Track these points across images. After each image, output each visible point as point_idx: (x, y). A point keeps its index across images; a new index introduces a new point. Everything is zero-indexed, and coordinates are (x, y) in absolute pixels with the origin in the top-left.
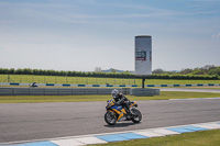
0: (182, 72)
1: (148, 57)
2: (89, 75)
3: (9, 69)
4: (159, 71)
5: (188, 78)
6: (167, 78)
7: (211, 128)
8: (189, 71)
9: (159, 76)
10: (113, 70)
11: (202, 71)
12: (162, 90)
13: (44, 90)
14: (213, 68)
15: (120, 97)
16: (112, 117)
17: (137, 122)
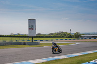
0: (49, 35)
1: (34, 28)
2: (8, 36)
4: (39, 34)
5: (52, 37)
6: (42, 37)
7: (62, 58)
8: (52, 34)
9: (39, 36)
10: (19, 34)
11: (58, 34)
12: (41, 42)
14: (62, 32)
17: (61, 52)
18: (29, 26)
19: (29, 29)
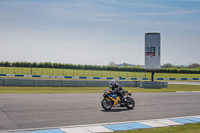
0: (190, 67)
1: (156, 52)
2: (104, 69)
3: (32, 62)
4: (168, 66)
5: (195, 72)
6: (175, 72)
8: (196, 66)
9: (167, 70)
13: (61, 82)
15: (117, 86)
16: (108, 103)
17: (131, 108)
18: (147, 48)
19: (147, 54)
